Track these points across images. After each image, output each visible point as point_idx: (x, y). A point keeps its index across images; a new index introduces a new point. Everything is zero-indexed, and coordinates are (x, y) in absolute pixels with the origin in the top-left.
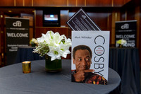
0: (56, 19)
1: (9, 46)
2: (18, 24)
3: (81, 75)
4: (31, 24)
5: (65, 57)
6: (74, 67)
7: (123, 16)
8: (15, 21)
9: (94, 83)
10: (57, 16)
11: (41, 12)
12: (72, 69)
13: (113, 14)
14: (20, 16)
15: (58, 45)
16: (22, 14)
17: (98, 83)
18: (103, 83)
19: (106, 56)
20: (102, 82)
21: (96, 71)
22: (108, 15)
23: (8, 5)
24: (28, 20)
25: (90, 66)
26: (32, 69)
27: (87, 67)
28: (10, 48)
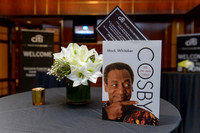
0: (92, 32)
1: (25, 69)
2: (39, 39)
3: (116, 109)
4: (56, 39)
5: (94, 81)
6: (105, 97)
7: (188, 27)
8: (35, 34)
9: (137, 121)
10: (92, 27)
11: (70, 23)
12: (103, 100)
13: (173, 24)
14: (41, 28)
15: (83, 64)
16: (44, 26)
17: (143, 122)
18: (151, 123)
19: (157, 80)
20: (150, 121)
21: (141, 103)
22: (166, 25)
23: (26, 13)
24: (52, 34)
25: (130, 96)
26: (46, 100)
27: (126, 96)
28: (27, 72)
